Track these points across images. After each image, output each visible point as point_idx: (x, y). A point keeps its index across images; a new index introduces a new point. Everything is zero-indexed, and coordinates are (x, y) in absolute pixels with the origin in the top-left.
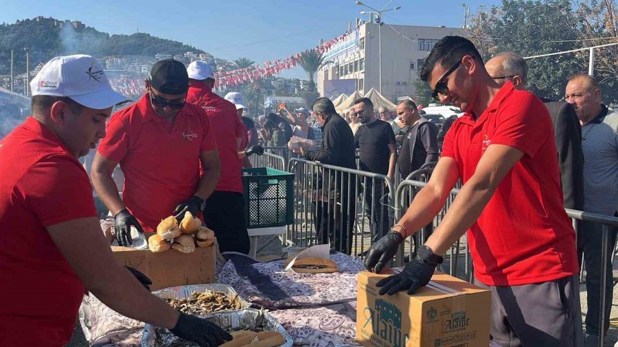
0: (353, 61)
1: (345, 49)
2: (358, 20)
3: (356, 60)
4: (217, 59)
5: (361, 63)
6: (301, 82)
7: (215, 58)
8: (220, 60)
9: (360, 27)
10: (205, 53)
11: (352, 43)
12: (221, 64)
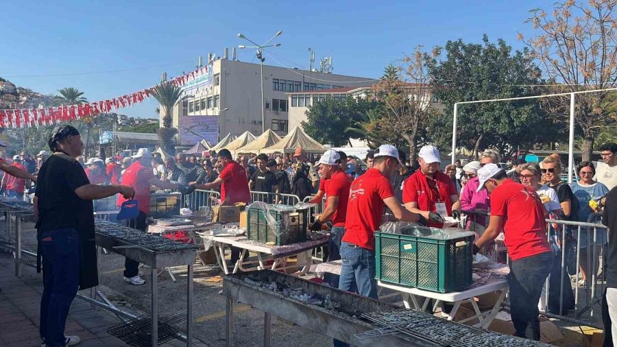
0: (205, 97)
1: (196, 84)
2: (211, 55)
3: (209, 96)
4: (20, 88)
5: (215, 99)
6: (119, 117)
7: (17, 87)
8: (23, 89)
9: (214, 63)
10: (4, 81)
11: (204, 79)
12: (25, 95)
